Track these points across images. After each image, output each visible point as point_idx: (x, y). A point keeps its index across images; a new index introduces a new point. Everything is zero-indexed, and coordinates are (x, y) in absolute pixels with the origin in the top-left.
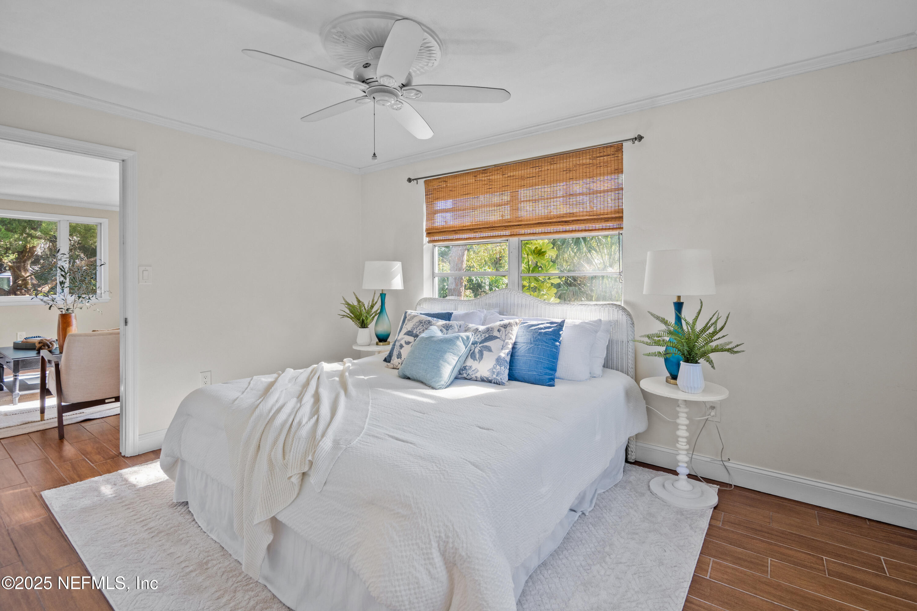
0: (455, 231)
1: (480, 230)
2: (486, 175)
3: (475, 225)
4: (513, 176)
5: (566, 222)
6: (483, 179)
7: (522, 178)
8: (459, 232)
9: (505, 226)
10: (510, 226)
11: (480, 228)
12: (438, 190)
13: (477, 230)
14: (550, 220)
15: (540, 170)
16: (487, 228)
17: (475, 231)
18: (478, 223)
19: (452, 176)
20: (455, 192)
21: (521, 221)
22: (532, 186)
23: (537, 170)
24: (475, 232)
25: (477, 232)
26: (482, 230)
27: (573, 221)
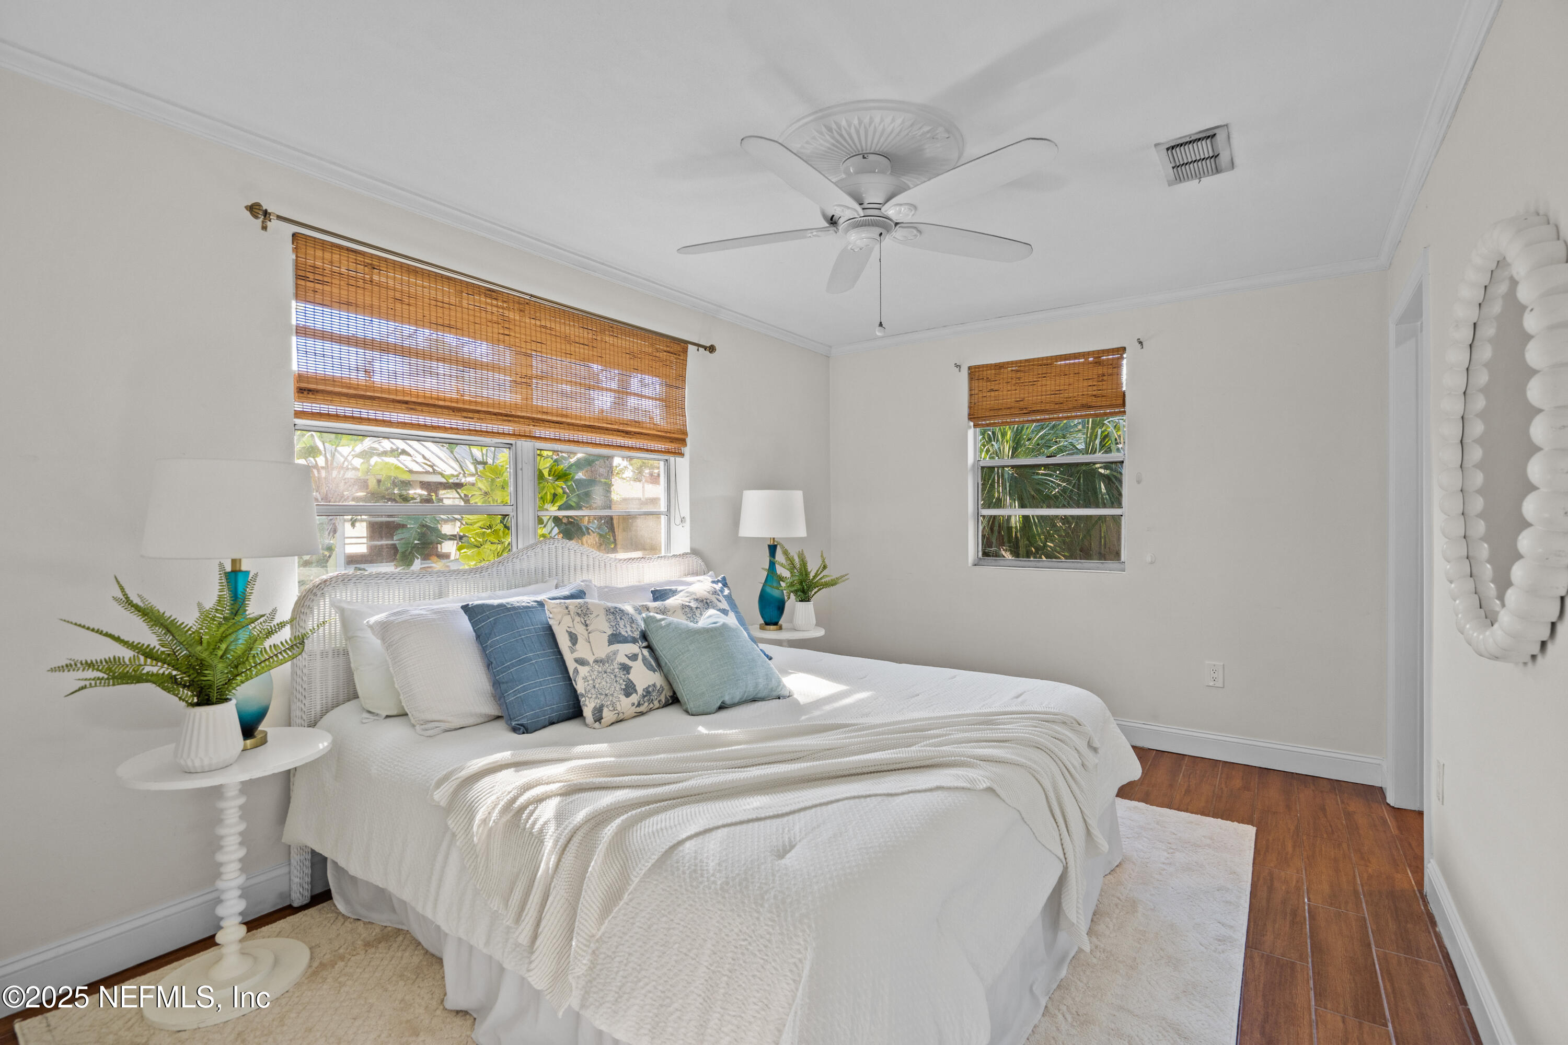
0: (406, 402)
1: (476, 415)
2: (495, 302)
3: (470, 402)
4: (551, 329)
5: (627, 433)
6: (489, 308)
7: (567, 339)
8: (419, 408)
9: (533, 419)
10: (543, 420)
11: (478, 412)
12: (352, 282)
13: (470, 415)
14: (609, 426)
15: (594, 337)
16: (495, 414)
17: (465, 414)
18: (479, 400)
19: (402, 265)
20: (412, 309)
21: (566, 416)
22: (584, 360)
23: (590, 336)
24: (465, 417)
25: (472, 418)
26: (482, 416)
27: (635, 433)
